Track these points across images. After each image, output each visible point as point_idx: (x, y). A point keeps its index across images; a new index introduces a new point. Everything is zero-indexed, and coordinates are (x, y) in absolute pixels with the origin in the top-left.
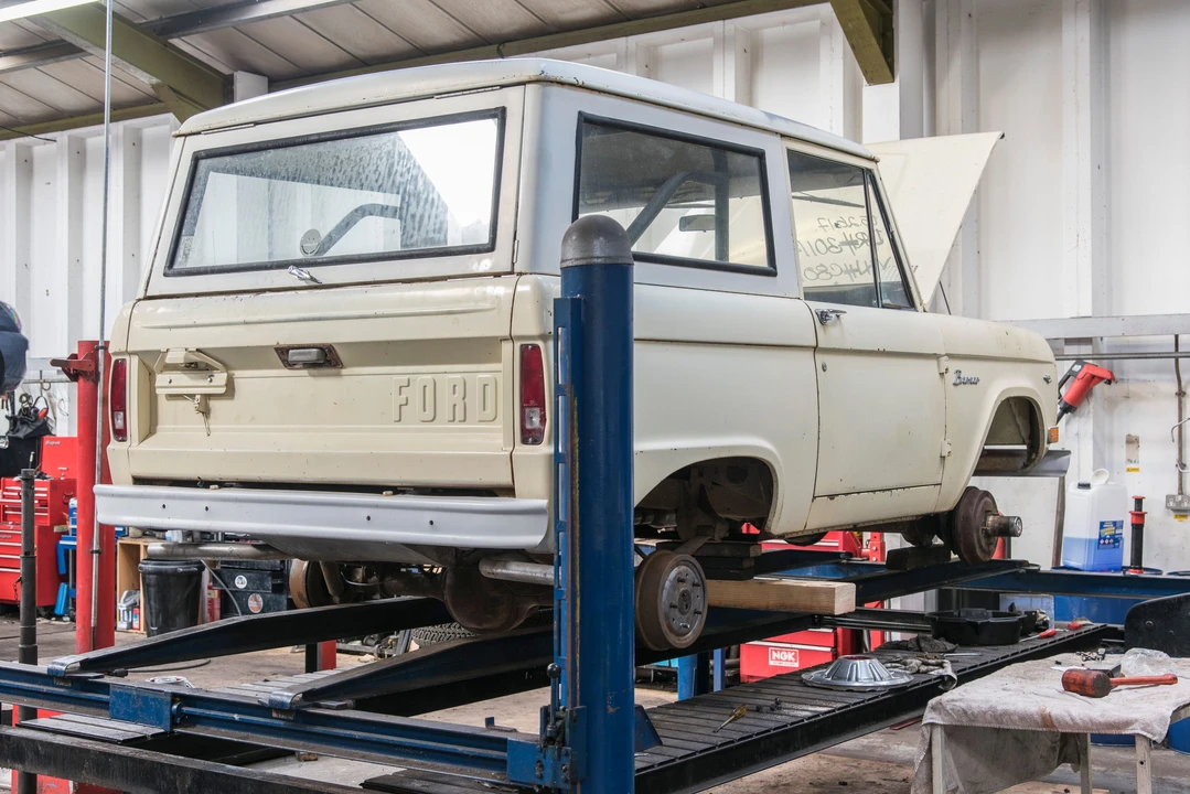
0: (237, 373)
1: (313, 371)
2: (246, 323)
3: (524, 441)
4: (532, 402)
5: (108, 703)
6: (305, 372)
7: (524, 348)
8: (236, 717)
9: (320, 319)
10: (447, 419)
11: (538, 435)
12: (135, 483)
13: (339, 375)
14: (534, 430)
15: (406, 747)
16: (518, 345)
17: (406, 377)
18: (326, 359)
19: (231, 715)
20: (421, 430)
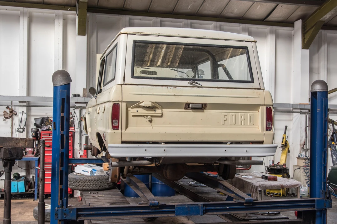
0: (164, 110)
1: (194, 110)
2: (174, 95)
3: (267, 130)
4: (269, 121)
5: (174, 211)
6: (191, 111)
7: (267, 108)
8: (227, 207)
9: (203, 96)
10: (239, 124)
11: (270, 129)
12: (122, 143)
13: (203, 112)
14: (269, 128)
15: (286, 206)
16: (265, 107)
17: (226, 113)
18: (202, 107)
19: (225, 207)
20: (231, 127)
